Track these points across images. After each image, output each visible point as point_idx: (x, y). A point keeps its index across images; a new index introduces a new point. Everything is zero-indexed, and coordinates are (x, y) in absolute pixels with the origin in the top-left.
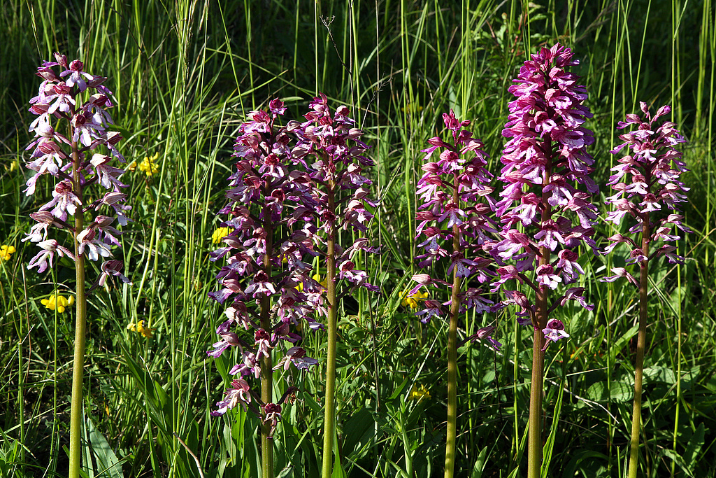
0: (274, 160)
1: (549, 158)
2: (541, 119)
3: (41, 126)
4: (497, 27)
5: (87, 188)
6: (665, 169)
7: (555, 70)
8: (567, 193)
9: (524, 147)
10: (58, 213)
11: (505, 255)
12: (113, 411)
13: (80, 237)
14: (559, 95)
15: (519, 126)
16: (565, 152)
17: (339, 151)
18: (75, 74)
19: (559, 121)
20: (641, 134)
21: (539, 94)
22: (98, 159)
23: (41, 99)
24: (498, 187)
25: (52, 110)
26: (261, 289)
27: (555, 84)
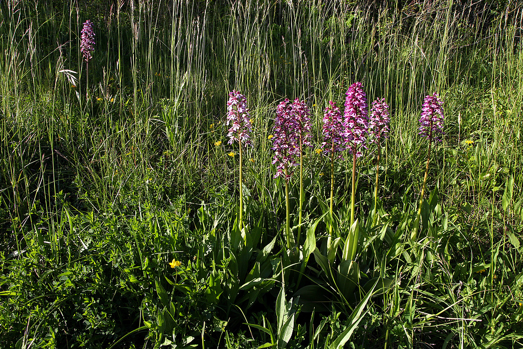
0: (286, 114)
1: (356, 110)
2: (354, 101)
3: (230, 108)
4: (337, 84)
5: (241, 123)
6: (384, 114)
7: (357, 88)
8: (361, 119)
9: (350, 108)
10: (235, 129)
11: (346, 136)
12: (247, 180)
13: (240, 135)
14: (359, 95)
15: (348, 103)
16: (361, 109)
17: (302, 112)
18: (238, 95)
19: (359, 101)
20: (378, 105)
21: (353, 95)
22: (244, 115)
23: (230, 101)
24: (344, 118)
25: (233, 104)
26: (284, 146)
27: (358, 92)
